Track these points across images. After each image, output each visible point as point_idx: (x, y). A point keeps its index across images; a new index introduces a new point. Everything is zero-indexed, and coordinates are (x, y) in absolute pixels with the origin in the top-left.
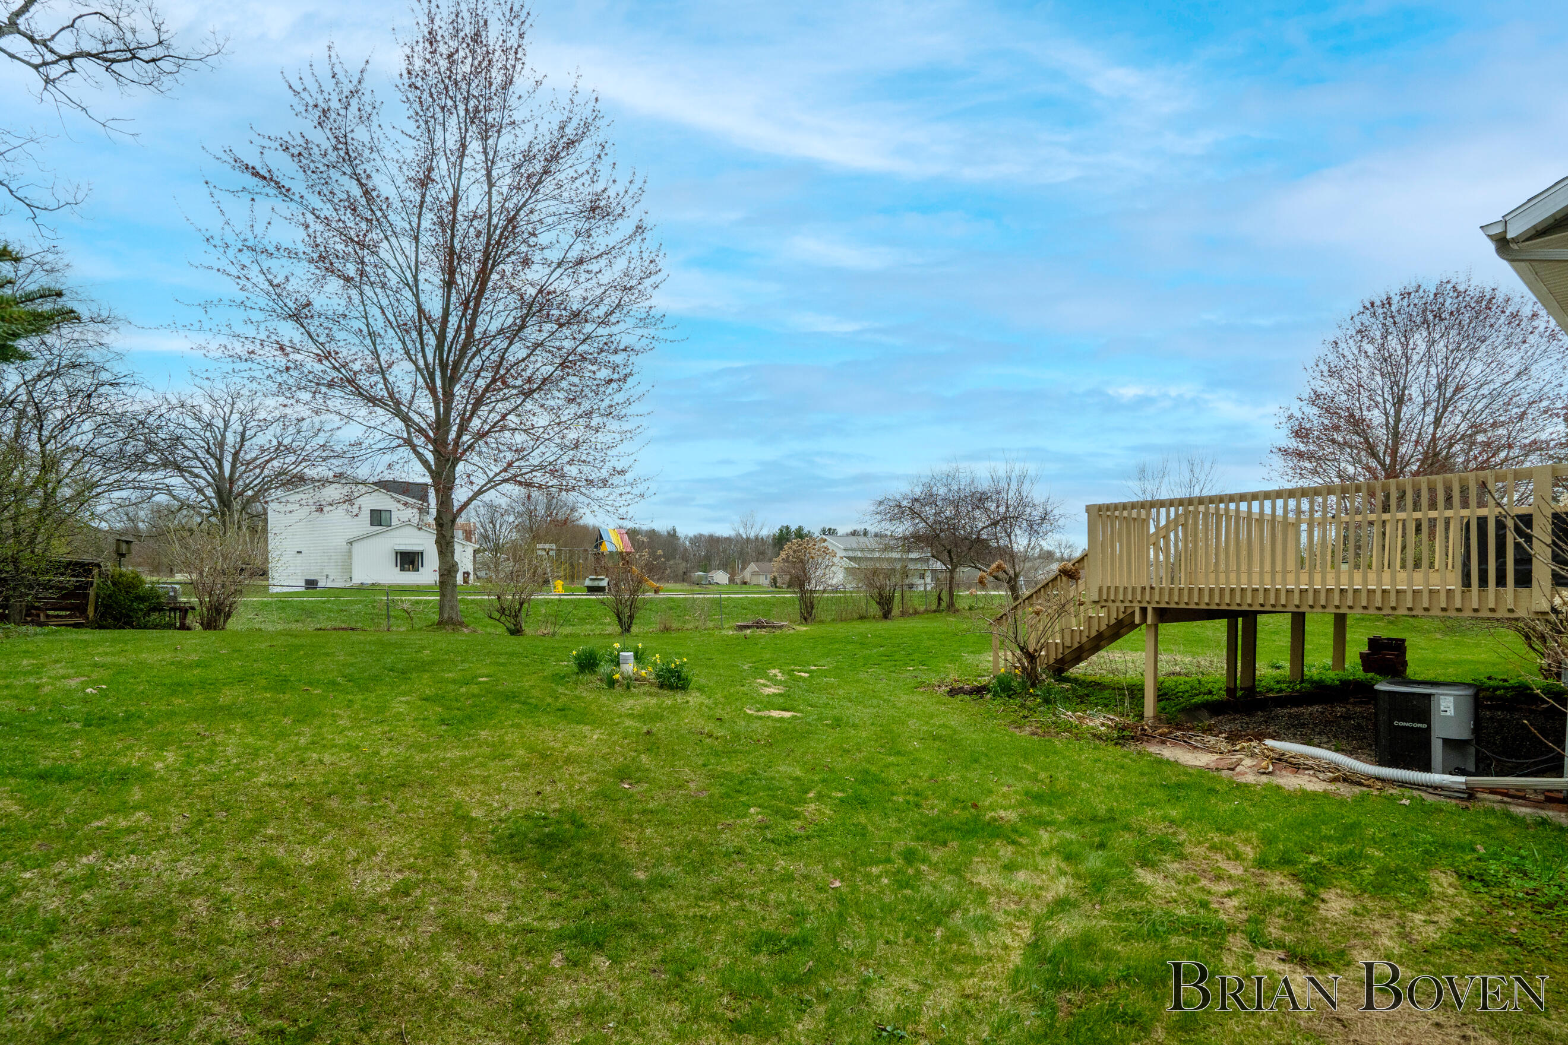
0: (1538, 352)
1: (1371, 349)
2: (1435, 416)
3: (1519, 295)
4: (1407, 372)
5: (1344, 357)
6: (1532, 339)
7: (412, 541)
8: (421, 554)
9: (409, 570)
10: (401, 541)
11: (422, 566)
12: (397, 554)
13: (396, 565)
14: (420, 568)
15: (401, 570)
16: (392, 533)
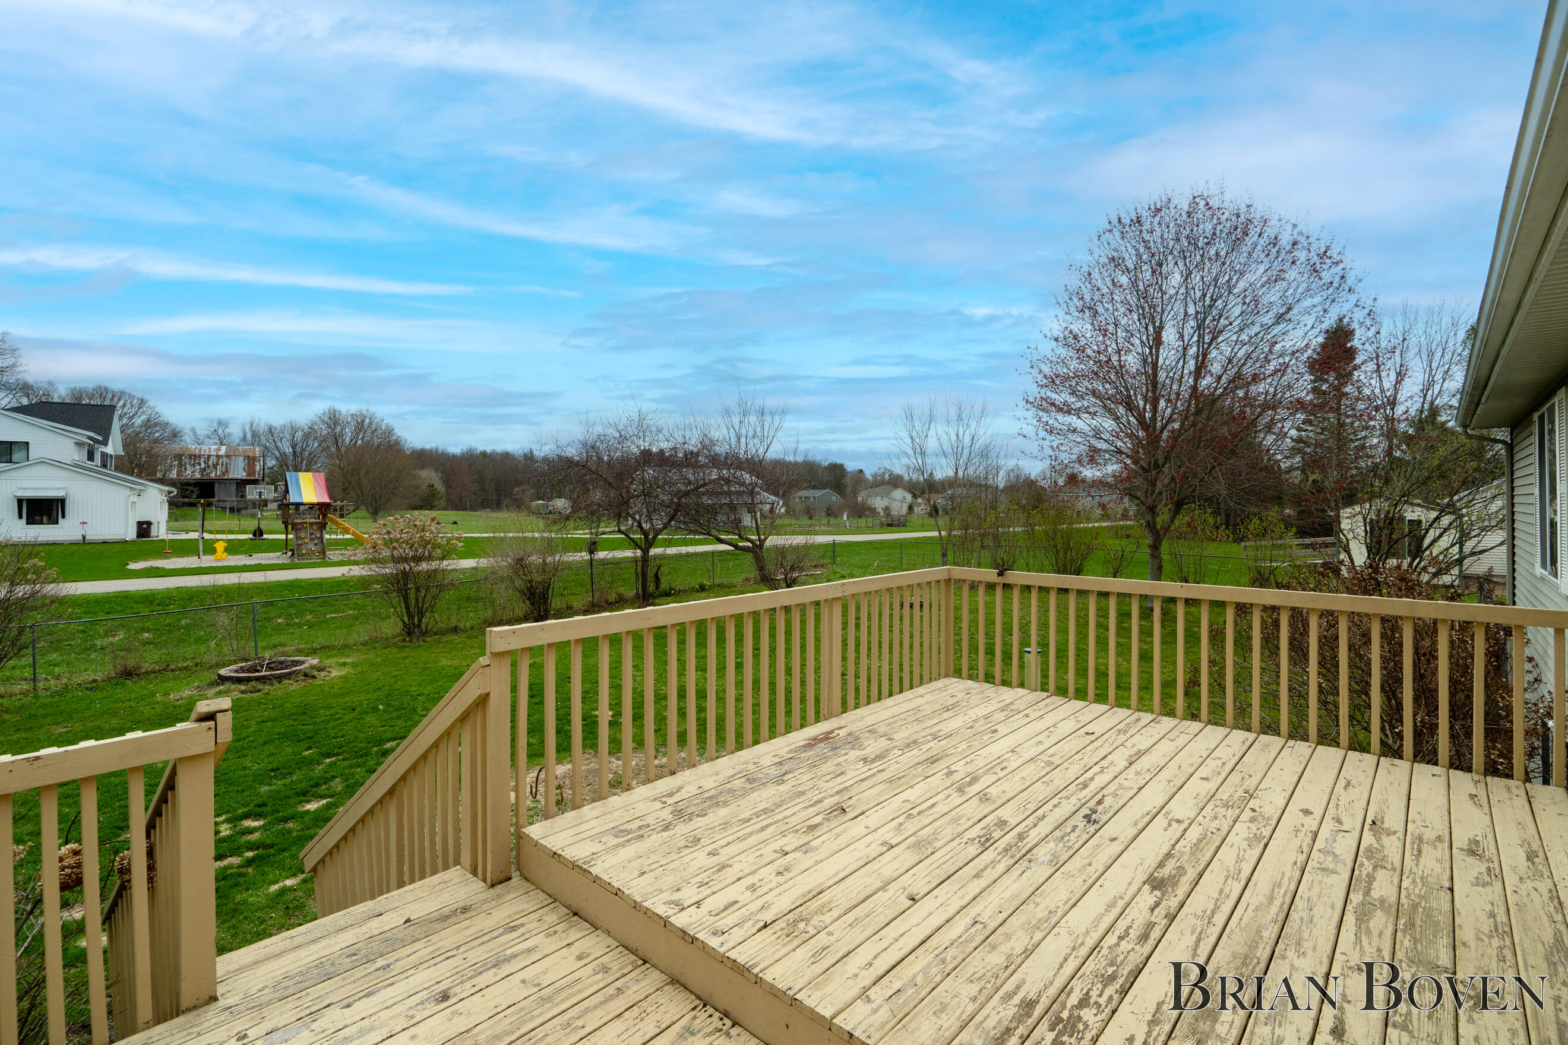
0: (1300, 290)
1: (1124, 280)
2: (1196, 364)
3: (1276, 217)
4: (1163, 311)
5: (1098, 289)
6: (1292, 274)
7: (48, 484)
8: (62, 502)
9: (42, 523)
10: (29, 484)
11: (63, 517)
12: (20, 502)
13: (20, 517)
14: (60, 520)
15: (28, 523)
16: (14, 474)
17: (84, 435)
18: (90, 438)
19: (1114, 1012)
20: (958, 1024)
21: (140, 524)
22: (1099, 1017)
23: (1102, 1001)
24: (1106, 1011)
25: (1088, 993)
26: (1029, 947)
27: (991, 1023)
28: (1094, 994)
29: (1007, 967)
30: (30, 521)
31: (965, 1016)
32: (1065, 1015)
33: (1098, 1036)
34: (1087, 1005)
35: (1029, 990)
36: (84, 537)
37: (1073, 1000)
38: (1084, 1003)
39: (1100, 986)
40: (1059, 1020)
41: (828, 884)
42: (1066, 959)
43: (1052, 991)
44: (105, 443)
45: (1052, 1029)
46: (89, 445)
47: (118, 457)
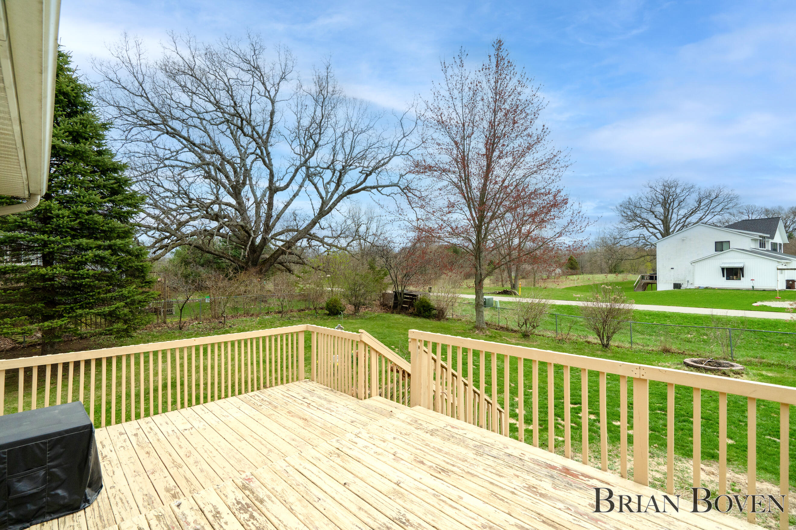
7: (735, 261)
8: (742, 269)
9: (733, 279)
10: (727, 261)
11: (743, 276)
12: (723, 269)
13: (724, 276)
14: (741, 278)
15: (727, 279)
16: (720, 257)
17: (757, 235)
18: (760, 236)
19: (243, 525)
20: (264, 482)
21: (788, 281)
22: (242, 519)
23: (250, 523)
24: (244, 522)
25: (256, 520)
26: (294, 511)
27: (259, 490)
28: (255, 522)
29: (285, 501)
30: (728, 278)
31: (267, 486)
32: (250, 509)
33: (235, 516)
34: (250, 517)
35: (268, 503)
36: (753, 287)
37: (255, 514)
38: (252, 517)
39: (258, 525)
40: (249, 507)
41: (363, 463)
42: (280, 521)
43: (264, 510)
44: (772, 237)
45: (246, 504)
46: (760, 240)
47: (785, 245)
